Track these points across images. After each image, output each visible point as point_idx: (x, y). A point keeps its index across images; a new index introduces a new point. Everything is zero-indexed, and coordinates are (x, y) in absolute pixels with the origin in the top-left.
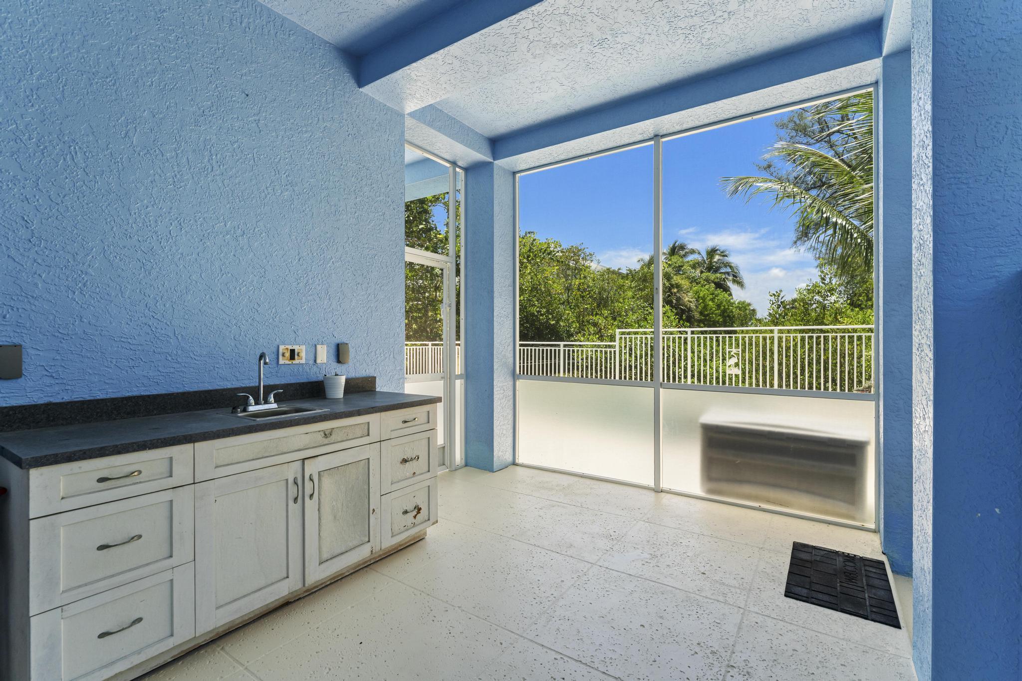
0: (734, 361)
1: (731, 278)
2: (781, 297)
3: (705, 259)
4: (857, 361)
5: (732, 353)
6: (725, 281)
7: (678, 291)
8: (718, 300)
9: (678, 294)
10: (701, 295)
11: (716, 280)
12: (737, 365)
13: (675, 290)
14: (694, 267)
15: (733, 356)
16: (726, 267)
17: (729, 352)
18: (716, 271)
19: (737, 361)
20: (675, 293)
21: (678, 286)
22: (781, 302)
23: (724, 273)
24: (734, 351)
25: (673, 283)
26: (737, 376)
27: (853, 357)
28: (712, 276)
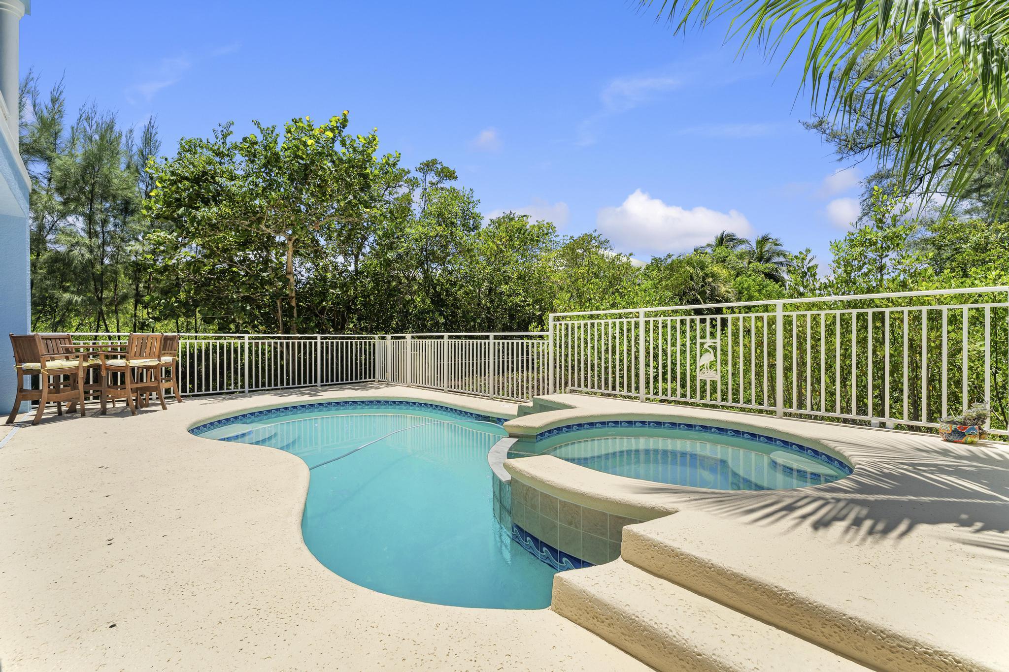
0: (708, 358)
1: (785, 268)
2: (807, 261)
3: (755, 249)
4: (948, 360)
5: (706, 346)
6: (777, 271)
7: (714, 281)
8: (766, 291)
9: (712, 284)
10: (745, 286)
11: (767, 271)
12: (712, 365)
13: (710, 280)
14: (741, 257)
15: (707, 351)
16: (778, 255)
17: (702, 344)
18: (768, 260)
19: (713, 358)
20: (709, 283)
21: (713, 275)
22: (809, 268)
23: (776, 263)
24: (709, 341)
25: (708, 272)
26: (714, 383)
27: (940, 354)
28: (762, 266)
